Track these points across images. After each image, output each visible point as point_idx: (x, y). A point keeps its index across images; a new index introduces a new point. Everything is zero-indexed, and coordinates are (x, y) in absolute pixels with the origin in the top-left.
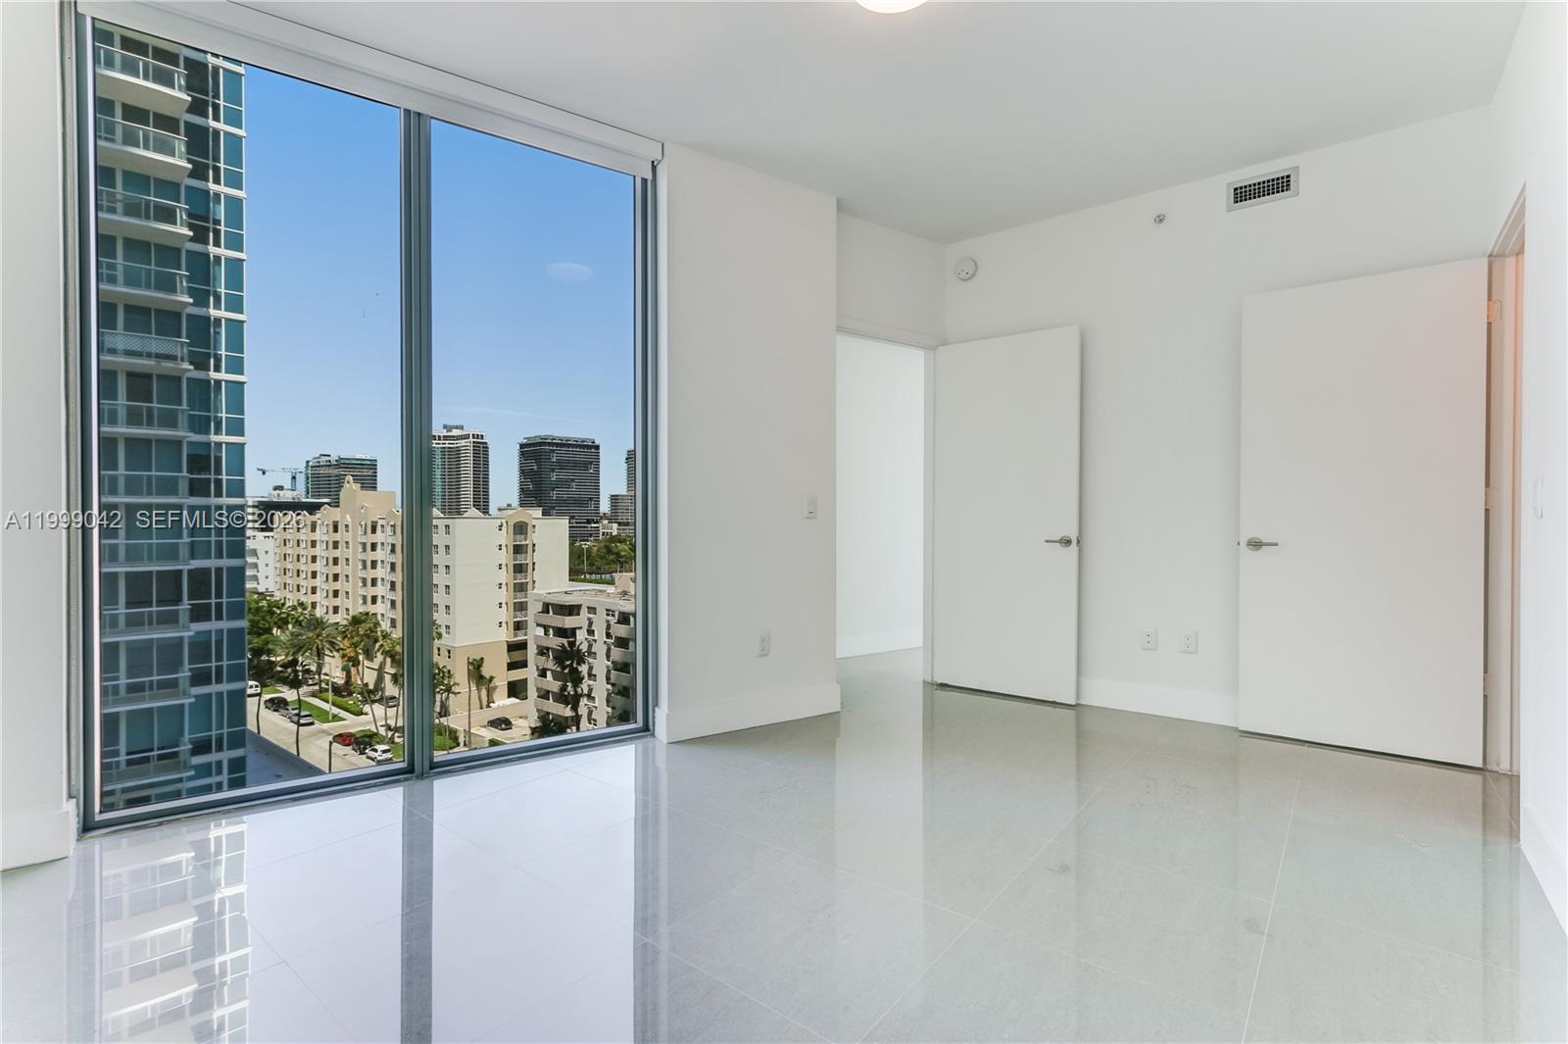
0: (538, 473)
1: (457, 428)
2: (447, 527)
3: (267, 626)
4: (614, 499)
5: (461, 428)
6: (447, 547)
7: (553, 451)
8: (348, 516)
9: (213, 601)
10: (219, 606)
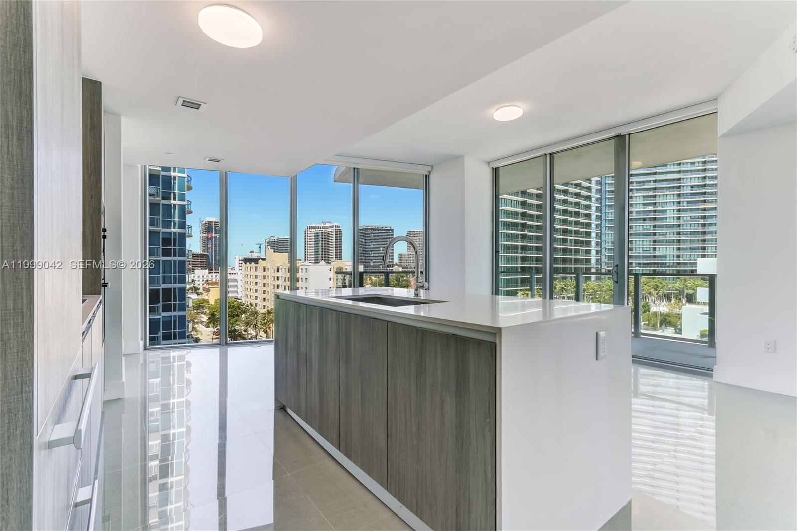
0: (365, 243)
1: (328, 223)
2: (306, 269)
3: (236, 313)
4: (401, 255)
5: (330, 223)
6: (306, 279)
7: (371, 232)
8: (269, 265)
9: (172, 303)
10: (175, 305)
